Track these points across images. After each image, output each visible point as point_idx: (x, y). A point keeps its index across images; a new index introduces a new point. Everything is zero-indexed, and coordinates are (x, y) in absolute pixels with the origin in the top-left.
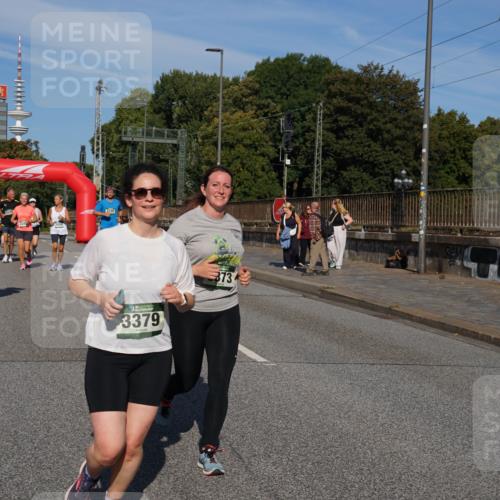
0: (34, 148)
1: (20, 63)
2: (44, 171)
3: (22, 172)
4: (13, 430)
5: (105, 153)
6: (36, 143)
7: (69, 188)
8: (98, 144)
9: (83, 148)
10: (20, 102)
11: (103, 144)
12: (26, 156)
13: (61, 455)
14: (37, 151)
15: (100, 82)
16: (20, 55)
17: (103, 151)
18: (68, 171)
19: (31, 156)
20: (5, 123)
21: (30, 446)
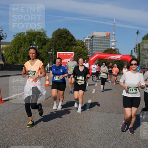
0: (117, 51)
1: (114, 26)
2: (121, 57)
3: (114, 58)
4: (114, 133)
5: (139, 52)
6: (118, 49)
7: (127, 62)
8: (136, 49)
9: (132, 51)
10: (114, 37)
11: (138, 49)
12: (115, 53)
13: (128, 143)
14: (118, 52)
15: (138, 31)
16: (114, 24)
17: (138, 51)
18: (127, 57)
19: (116, 53)
20: (109, 43)
21: (119, 139)
